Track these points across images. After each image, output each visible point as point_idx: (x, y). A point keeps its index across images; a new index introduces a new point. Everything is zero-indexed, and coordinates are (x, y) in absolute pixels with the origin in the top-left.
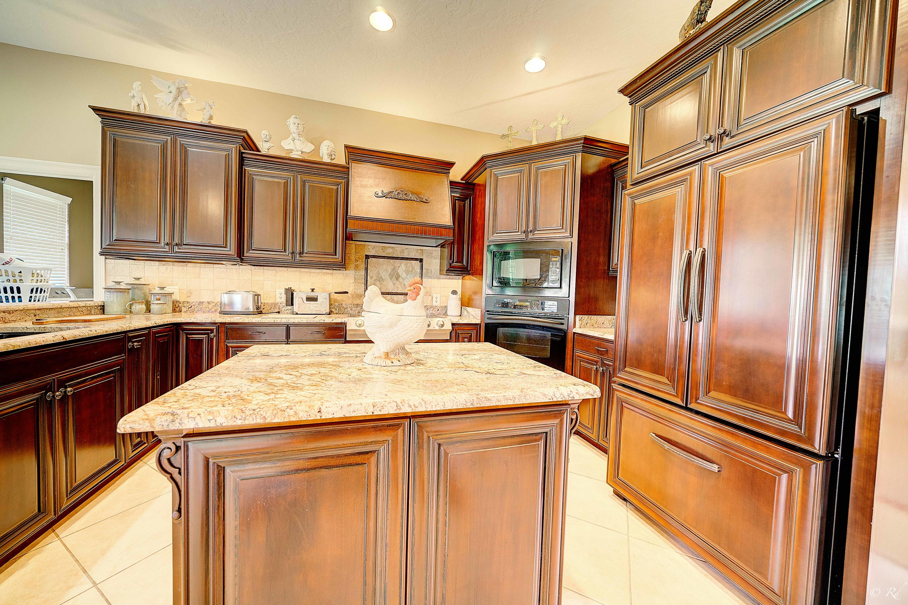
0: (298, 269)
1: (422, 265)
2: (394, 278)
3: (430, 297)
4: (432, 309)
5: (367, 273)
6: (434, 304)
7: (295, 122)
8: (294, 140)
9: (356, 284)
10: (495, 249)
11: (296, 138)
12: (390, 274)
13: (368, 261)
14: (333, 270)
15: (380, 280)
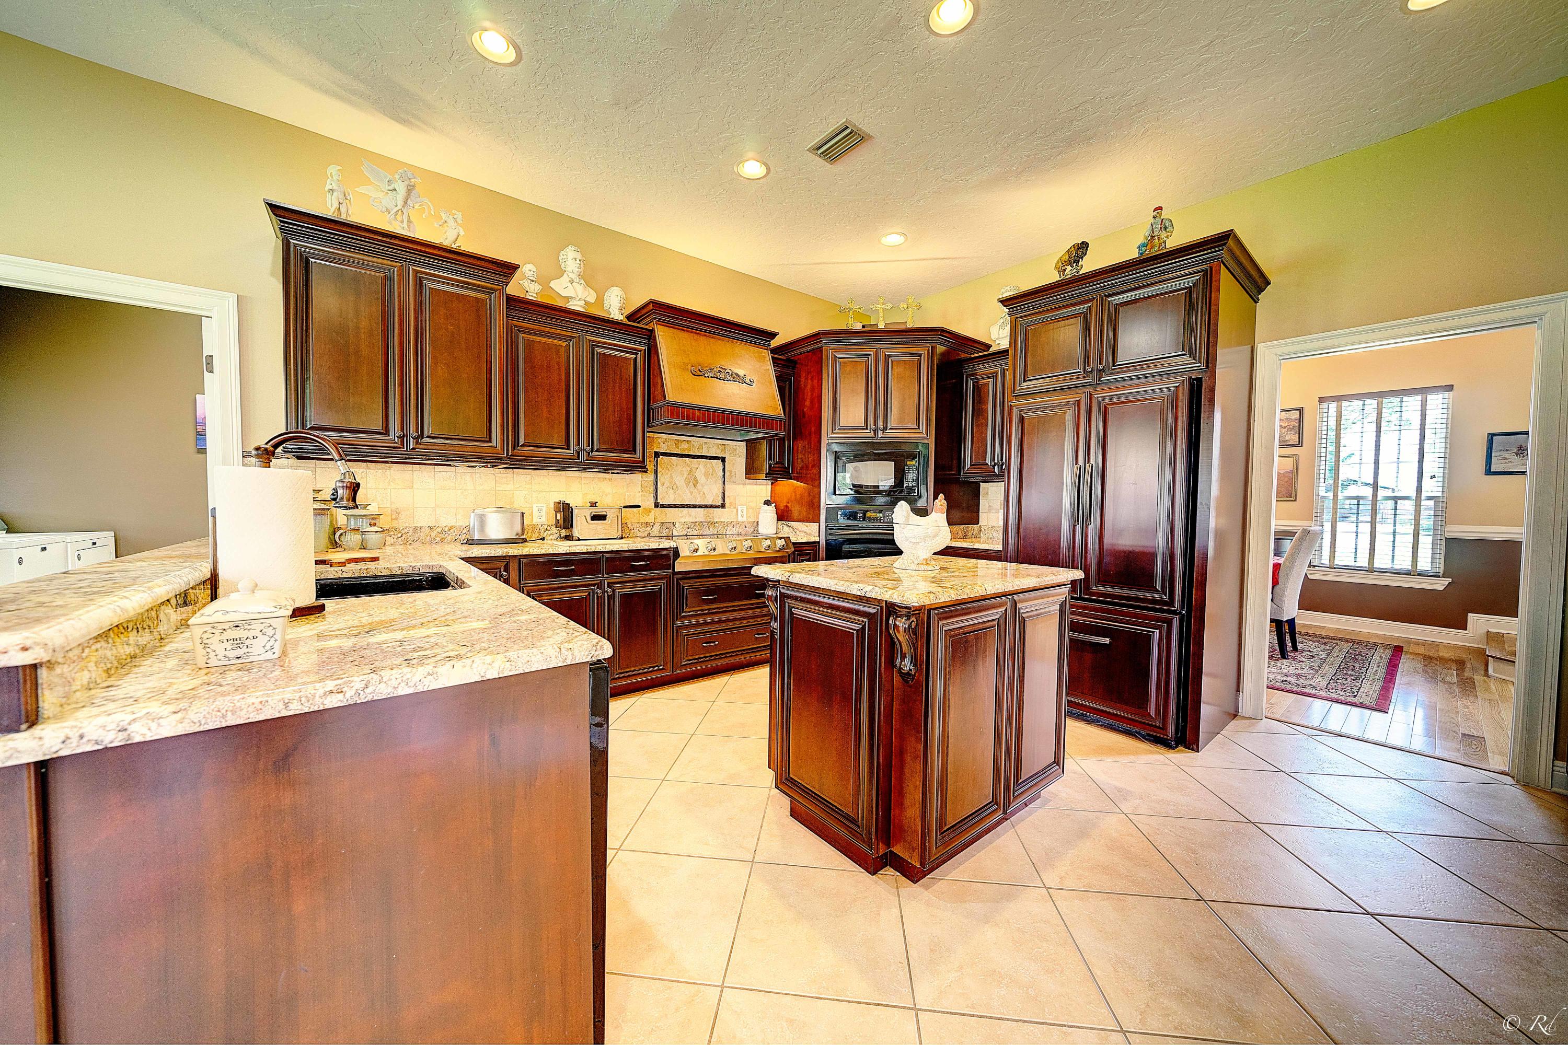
0: (564, 473)
1: (724, 465)
2: (691, 484)
3: (735, 510)
4: (738, 526)
5: (657, 478)
6: (740, 519)
7: (575, 257)
8: (572, 282)
9: (643, 494)
10: (836, 448)
11: (575, 280)
12: (686, 478)
13: (657, 461)
14: (612, 473)
15: (674, 487)
